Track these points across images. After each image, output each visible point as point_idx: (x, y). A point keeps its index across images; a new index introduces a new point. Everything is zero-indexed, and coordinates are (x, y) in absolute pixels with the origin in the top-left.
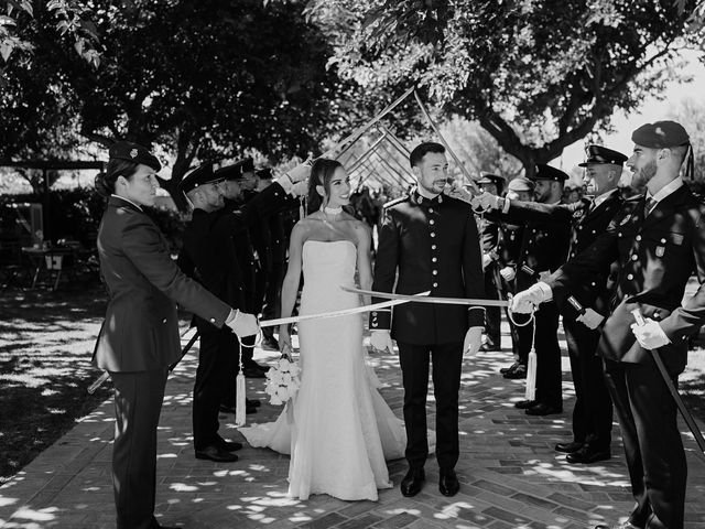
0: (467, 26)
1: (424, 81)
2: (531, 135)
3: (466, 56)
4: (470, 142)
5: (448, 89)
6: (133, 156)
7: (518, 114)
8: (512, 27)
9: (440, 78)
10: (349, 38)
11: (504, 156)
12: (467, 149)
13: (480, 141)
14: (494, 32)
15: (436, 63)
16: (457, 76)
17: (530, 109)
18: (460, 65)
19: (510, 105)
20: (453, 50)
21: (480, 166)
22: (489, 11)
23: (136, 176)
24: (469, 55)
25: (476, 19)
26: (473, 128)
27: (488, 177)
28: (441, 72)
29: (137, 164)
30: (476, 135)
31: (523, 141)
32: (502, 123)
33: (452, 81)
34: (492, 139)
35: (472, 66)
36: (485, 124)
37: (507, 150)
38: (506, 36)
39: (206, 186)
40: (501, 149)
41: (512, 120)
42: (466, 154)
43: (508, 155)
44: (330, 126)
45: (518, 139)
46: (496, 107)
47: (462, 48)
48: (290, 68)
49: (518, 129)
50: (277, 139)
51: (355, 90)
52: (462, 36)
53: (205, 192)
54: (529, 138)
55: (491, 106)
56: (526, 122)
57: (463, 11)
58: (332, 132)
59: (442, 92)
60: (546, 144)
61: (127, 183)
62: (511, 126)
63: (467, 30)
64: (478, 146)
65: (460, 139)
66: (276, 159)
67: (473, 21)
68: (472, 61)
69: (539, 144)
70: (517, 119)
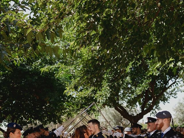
0: (108, 79)
1: (96, 97)
2: (132, 111)
3: (109, 89)
4: (112, 115)
5: (104, 99)
6: (14, 127)
7: (127, 104)
8: (123, 79)
9: (101, 96)
10: (70, 83)
11: (124, 119)
12: (111, 117)
13: (115, 114)
14: (117, 81)
15: (99, 91)
16: (106, 95)
17: (132, 103)
18: (107, 92)
19: (125, 102)
20: (105, 87)
21: (115, 123)
22: (115, 74)
23: (15, 132)
24: (110, 88)
25: (111, 77)
26: (113, 110)
27: (118, 127)
28: (101, 94)
29: (16, 129)
30: (114, 112)
31: (130, 114)
32: (122, 108)
33: (104, 97)
34: (119, 113)
35: (111, 92)
36: (116, 109)
37: (124, 117)
38: (121, 82)
39: (31, 134)
40: (122, 117)
41: (126, 106)
42: (110, 118)
43: (125, 119)
44: (63, 111)
45: (128, 113)
46: (120, 102)
47: (107, 86)
48: (50, 93)
49: (128, 110)
50: (45, 116)
51: (72, 99)
52: (107, 83)
53: (31, 136)
54: (131, 113)
55: (118, 102)
56: (130, 107)
57: (107, 74)
58: (64, 113)
59: (102, 100)
60: (137, 114)
61: (13, 134)
62: (126, 109)
63: (109, 81)
64: (114, 116)
65: (108, 114)
67: (110, 77)
68: (111, 90)
69: (135, 114)
70: (127, 106)
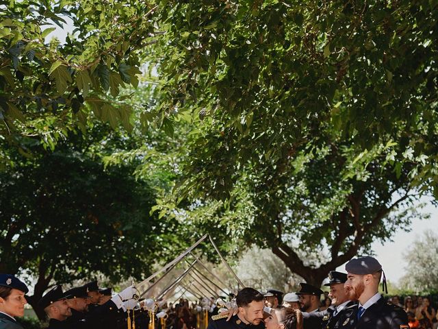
0: (252, 184)
1: (222, 222)
2: (312, 258)
3: (252, 205)
4: (266, 264)
5: (240, 229)
6: (8, 284)
7: (301, 243)
8: (284, 185)
9: (234, 220)
10: (167, 191)
11: (292, 275)
12: (264, 269)
13: (274, 263)
14: (272, 188)
15: (231, 210)
16: (246, 219)
17: (311, 240)
18: (248, 212)
19: (295, 237)
20: (242, 201)
21: (274, 282)
22: (268, 173)
23: (10, 297)
24: (254, 204)
25: (258, 179)
26: (268, 254)
27: (271, 292)
28: (234, 217)
29: (11, 289)
30: (271, 259)
31: (306, 263)
32: (289, 250)
33: (242, 223)
34: (283, 262)
35: (257, 212)
36: (276, 251)
37: (293, 271)
38: (280, 191)
39: (57, 302)
40: (289, 269)
41: (298, 247)
42: (263, 273)
43: (295, 275)
44: (157, 254)
45: (302, 262)
46: (284, 238)
47: (248, 200)
48: (125, 213)
49: (301, 254)
50: (116, 264)
51: (176, 227)
52: (249, 191)
53: (58, 307)
54: (311, 261)
55: (280, 237)
56: (308, 248)
57: (249, 174)
58: (158, 258)
59: (236, 231)
60: (322, 266)
61: (4, 302)
62: (297, 252)
63: (252, 187)
64: (272, 267)
65: (258, 262)
66: (115, 279)
67: (256, 181)
68: (257, 208)
69: (318, 265)
70: (301, 246)
